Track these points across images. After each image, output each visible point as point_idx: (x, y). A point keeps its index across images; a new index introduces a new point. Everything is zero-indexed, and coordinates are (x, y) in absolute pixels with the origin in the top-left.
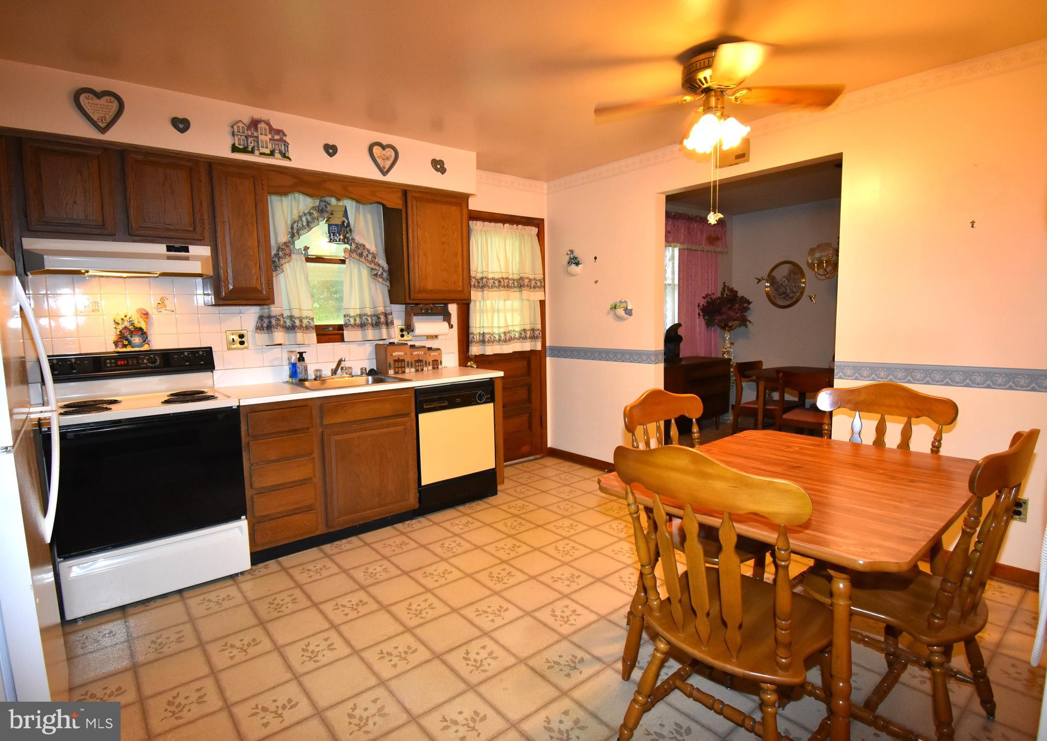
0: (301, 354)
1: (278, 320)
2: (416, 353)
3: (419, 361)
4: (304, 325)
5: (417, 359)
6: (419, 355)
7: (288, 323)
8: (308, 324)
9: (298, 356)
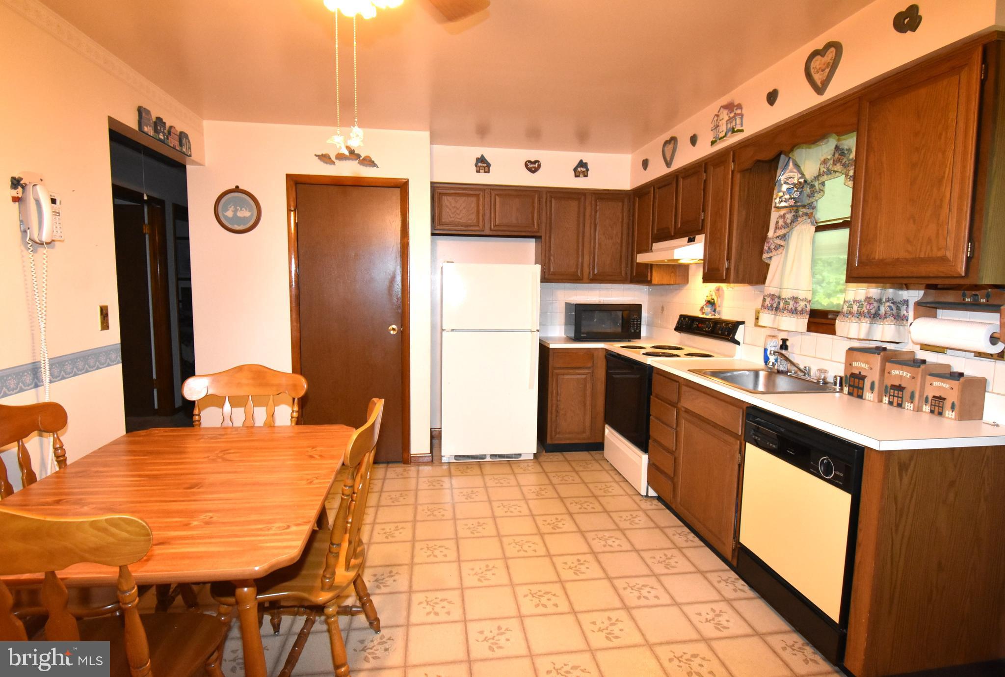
0: (784, 341)
1: (787, 303)
2: (897, 372)
3: (900, 388)
4: (799, 309)
5: (897, 383)
6: (901, 377)
7: (791, 305)
8: (804, 307)
9: (781, 343)
